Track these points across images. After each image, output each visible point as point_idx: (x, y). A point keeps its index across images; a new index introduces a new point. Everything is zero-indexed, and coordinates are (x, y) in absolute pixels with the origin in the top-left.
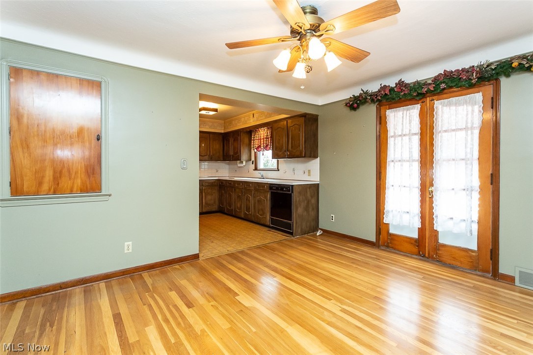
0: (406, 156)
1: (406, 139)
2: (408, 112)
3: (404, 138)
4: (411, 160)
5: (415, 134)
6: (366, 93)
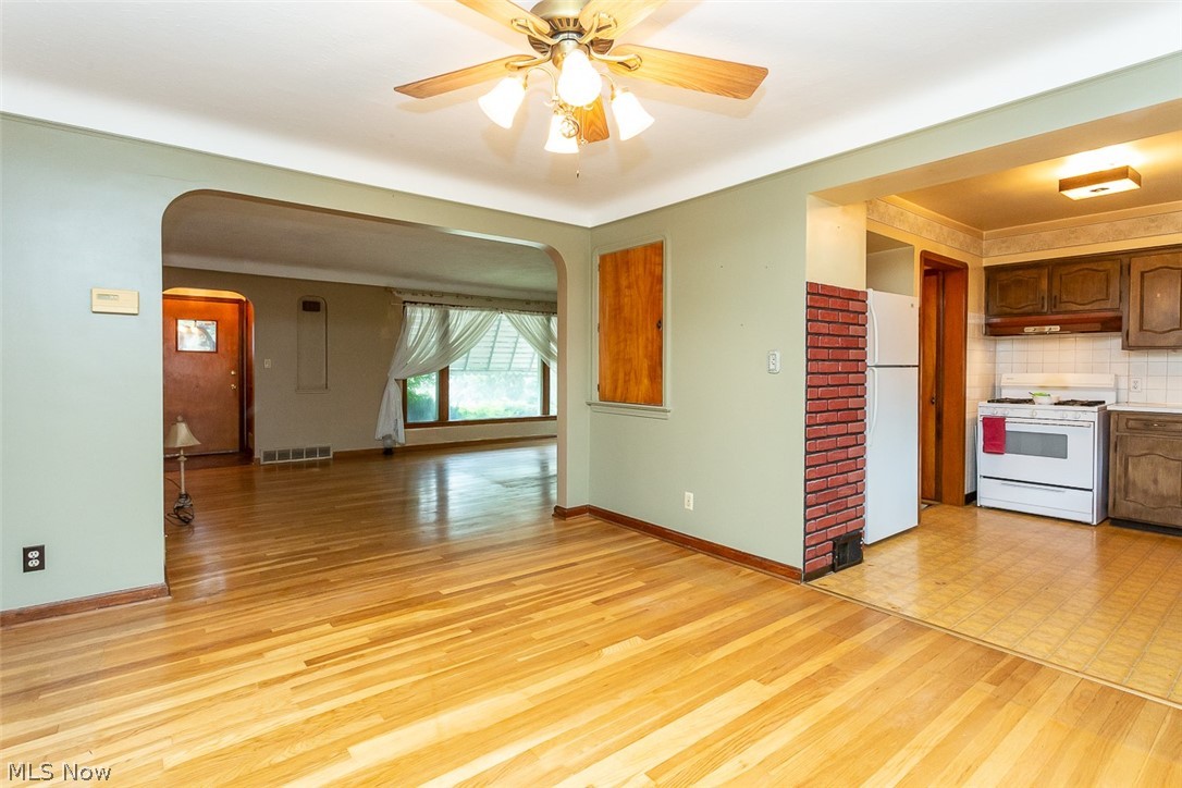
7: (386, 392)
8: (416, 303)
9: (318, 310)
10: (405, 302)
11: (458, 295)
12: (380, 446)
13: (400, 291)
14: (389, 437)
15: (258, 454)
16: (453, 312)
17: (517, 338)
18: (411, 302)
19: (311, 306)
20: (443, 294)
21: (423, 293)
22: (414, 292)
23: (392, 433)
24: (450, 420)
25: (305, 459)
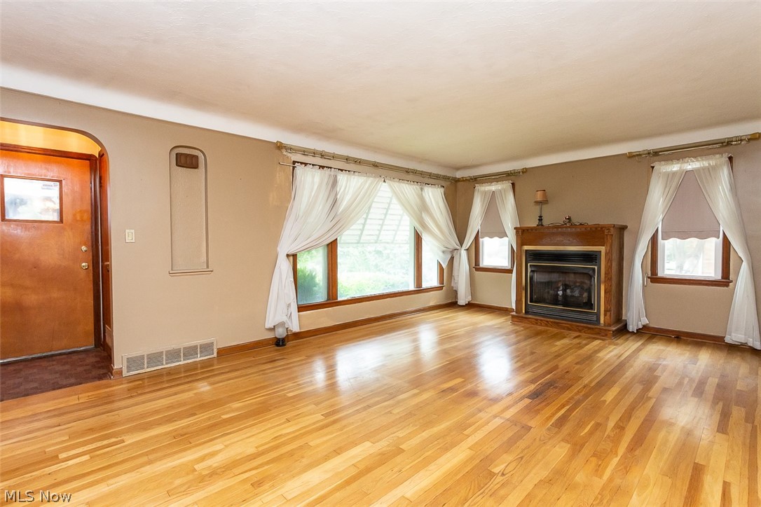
7: (277, 270)
8: (306, 164)
9: (196, 167)
10: (294, 162)
11: (347, 159)
12: (271, 335)
13: (290, 149)
14: (282, 324)
15: (118, 363)
16: (342, 178)
17: (391, 199)
18: (302, 163)
19: (187, 160)
20: (334, 157)
21: (314, 153)
22: (305, 152)
23: (284, 319)
24: (339, 299)
25: (182, 363)
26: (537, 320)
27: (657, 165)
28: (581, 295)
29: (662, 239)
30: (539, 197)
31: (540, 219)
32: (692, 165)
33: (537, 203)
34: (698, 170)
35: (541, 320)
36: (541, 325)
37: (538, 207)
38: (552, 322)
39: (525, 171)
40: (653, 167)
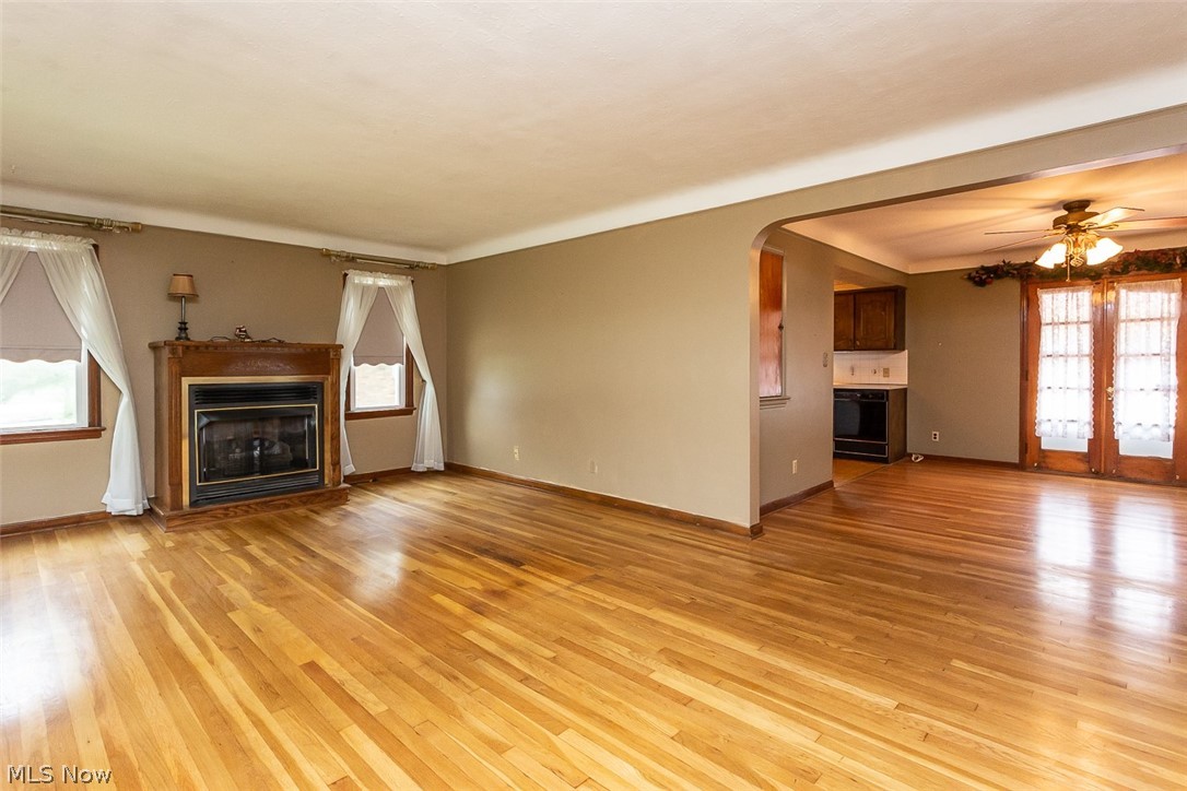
0: (1073, 349)
1: (1073, 329)
2: (1075, 294)
3: (1069, 326)
4: (1079, 356)
5: (1085, 322)
6: (1009, 264)
26: (227, 509)
27: (351, 273)
28: (284, 450)
29: (355, 365)
30: (182, 285)
31: (183, 327)
32: (384, 281)
33: (175, 297)
34: (390, 288)
35: (236, 507)
36: (236, 515)
37: (175, 306)
38: (257, 504)
39: (136, 229)
40: (346, 275)
